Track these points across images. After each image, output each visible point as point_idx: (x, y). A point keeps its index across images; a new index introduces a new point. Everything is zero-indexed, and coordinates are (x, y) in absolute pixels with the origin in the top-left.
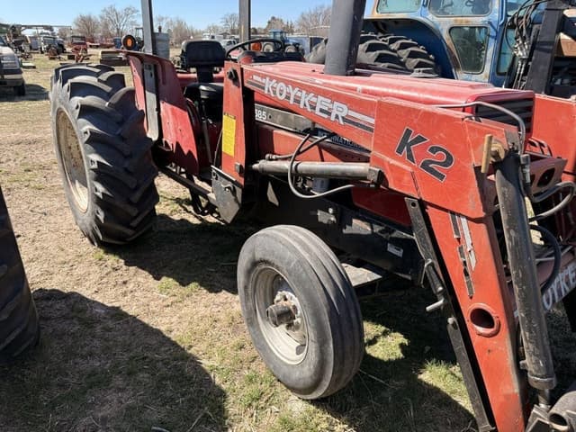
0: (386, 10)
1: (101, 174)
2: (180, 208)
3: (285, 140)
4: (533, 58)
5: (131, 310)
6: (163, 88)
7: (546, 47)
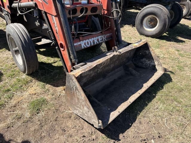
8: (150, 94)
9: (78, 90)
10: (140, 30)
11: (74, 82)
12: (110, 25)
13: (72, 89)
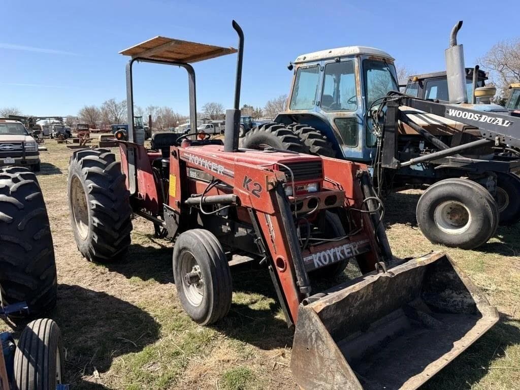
0: (296, 108)
1: (98, 212)
2: (149, 240)
3: (201, 186)
4: (385, 136)
5: (111, 292)
6: (139, 161)
7: (391, 129)
8: (474, 367)
9: (321, 339)
10: (431, 234)
11: (313, 324)
12: (362, 225)
13: (309, 340)
